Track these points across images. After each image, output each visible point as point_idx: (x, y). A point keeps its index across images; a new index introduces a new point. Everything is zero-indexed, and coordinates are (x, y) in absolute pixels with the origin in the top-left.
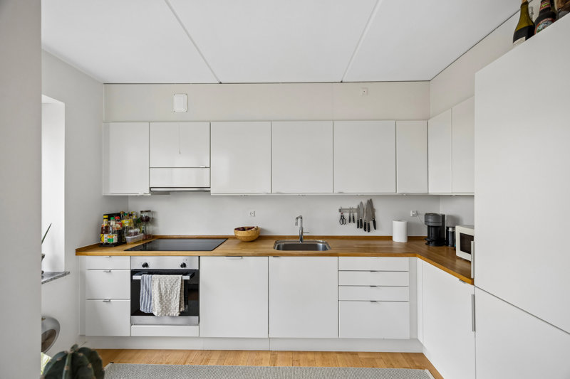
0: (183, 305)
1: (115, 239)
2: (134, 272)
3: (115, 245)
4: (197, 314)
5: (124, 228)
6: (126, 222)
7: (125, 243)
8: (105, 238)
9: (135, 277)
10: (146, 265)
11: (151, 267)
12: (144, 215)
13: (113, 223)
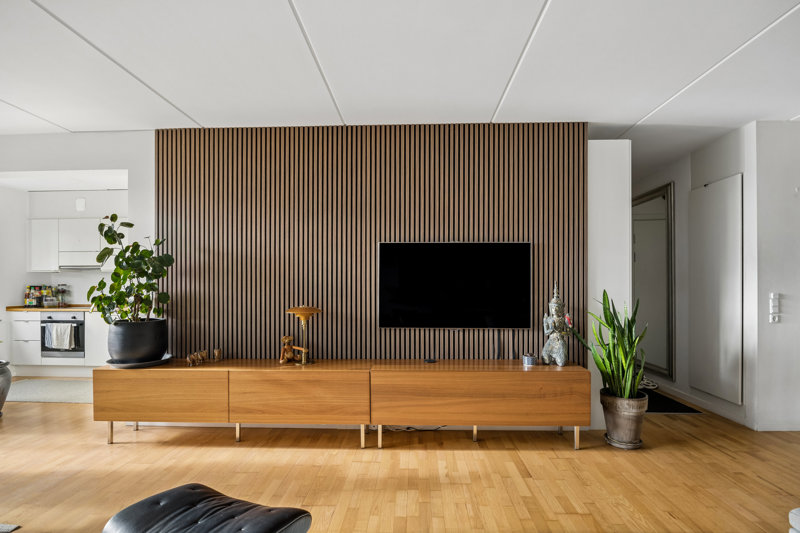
0: (73, 342)
1: (34, 302)
2: (43, 322)
3: (35, 306)
4: (83, 350)
5: (42, 296)
6: (44, 292)
7: (43, 307)
8: (28, 302)
9: (44, 325)
10: (50, 318)
11: (54, 319)
12: (60, 288)
13: (32, 291)
